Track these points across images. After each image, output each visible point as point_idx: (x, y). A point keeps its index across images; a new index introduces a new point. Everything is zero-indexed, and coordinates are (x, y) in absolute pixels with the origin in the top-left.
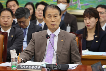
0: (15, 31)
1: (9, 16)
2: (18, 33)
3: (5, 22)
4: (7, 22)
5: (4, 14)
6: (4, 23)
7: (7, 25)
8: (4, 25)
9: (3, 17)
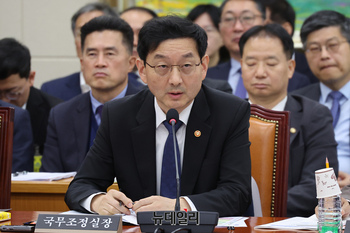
0: (301, 111)
1: (271, 58)
2: (314, 121)
3: (257, 77)
4: (263, 78)
5: (255, 50)
6: (255, 81)
7: (265, 91)
8: (256, 91)
9: (251, 61)
